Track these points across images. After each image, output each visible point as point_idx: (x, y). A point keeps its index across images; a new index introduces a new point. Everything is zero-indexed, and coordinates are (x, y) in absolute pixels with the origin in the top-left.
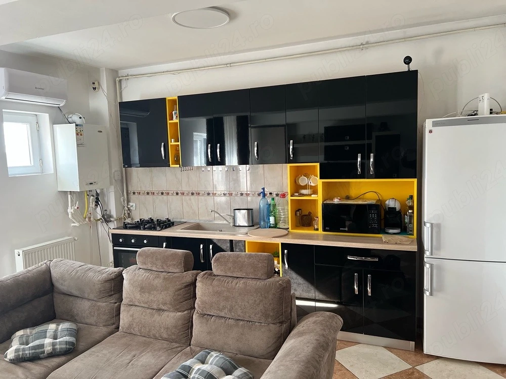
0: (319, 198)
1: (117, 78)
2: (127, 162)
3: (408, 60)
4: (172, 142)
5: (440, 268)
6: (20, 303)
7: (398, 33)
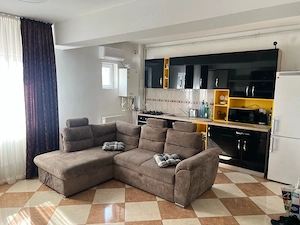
0: (228, 106)
1: (145, 48)
2: (146, 86)
3: (275, 43)
4: (165, 78)
5: (277, 140)
6: (107, 134)
7: (275, 29)
